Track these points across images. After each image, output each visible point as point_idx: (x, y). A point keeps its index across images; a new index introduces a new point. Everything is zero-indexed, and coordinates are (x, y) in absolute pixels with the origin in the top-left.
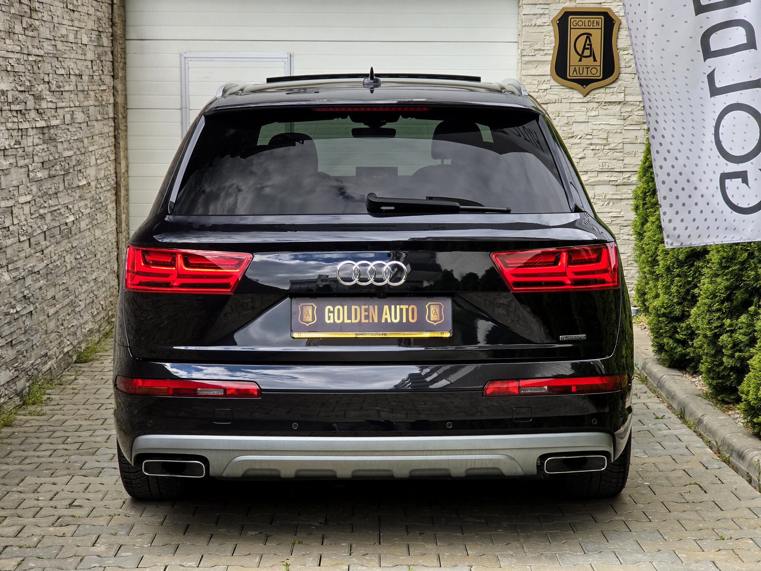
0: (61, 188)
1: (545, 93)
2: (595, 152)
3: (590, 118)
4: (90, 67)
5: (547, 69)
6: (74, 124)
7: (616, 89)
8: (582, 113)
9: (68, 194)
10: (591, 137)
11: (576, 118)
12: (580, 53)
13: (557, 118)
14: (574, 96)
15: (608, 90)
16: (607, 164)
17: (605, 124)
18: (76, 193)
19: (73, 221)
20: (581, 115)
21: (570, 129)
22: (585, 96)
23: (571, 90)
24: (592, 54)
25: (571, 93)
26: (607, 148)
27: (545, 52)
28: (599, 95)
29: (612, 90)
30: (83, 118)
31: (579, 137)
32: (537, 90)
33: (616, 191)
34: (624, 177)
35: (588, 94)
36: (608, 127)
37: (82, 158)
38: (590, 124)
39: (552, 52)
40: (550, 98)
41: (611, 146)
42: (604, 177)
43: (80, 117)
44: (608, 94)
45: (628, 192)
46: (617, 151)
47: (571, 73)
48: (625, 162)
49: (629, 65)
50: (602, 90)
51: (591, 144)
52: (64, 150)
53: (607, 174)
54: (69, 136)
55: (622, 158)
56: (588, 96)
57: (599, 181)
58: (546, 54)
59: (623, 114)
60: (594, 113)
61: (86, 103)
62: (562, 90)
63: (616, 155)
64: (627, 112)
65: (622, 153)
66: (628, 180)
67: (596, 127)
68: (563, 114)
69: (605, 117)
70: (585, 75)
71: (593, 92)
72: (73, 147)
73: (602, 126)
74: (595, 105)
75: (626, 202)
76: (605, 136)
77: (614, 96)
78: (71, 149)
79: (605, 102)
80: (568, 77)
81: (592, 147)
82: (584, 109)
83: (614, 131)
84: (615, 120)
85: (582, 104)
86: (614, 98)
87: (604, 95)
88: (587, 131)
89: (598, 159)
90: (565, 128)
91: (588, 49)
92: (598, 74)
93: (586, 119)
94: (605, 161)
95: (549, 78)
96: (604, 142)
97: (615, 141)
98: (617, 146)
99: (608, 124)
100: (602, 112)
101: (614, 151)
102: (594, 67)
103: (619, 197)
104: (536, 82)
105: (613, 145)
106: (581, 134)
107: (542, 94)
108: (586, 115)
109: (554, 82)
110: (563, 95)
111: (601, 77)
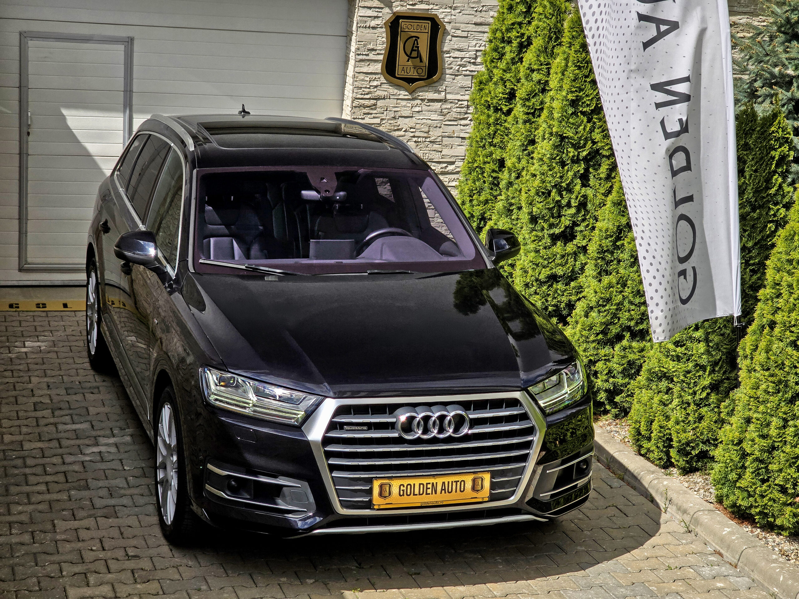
1: (376, 89)
2: (417, 144)
5: (378, 67)
7: (438, 88)
11: (402, 113)
12: (409, 54)
13: (385, 112)
14: (401, 93)
15: (431, 89)
16: (427, 154)
17: (427, 119)
20: (406, 110)
21: (396, 123)
22: (410, 94)
23: (398, 88)
24: (419, 56)
25: (398, 91)
26: (428, 140)
28: (424, 93)
29: (434, 89)
31: (403, 130)
32: (368, 86)
34: (441, 167)
36: (429, 122)
38: (414, 118)
40: (379, 94)
44: (431, 93)
47: (399, 72)
48: (443, 153)
49: (450, 66)
50: (426, 89)
51: (414, 137)
55: (441, 151)
56: (414, 93)
59: (443, 111)
60: (417, 109)
62: (390, 87)
64: (446, 108)
66: (445, 169)
67: (419, 121)
68: (391, 109)
69: (427, 113)
70: (412, 74)
71: (418, 90)
73: (424, 121)
74: (419, 102)
76: (426, 129)
77: (436, 94)
79: (428, 99)
80: (397, 76)
82: (410, 105)
83: (435, 125)
84: (436, 115)
85: (407, 100)
87: (427, 93)
88: (411, 125)
90: (392, 122)
91: (415, 50)
92: (423, 74)
93: (410, 114)
94: (425, 152)
95: (380, 75)
96: (426, 135)
99: (430, 119)
100: (425, 108)
101: (434, 143)
104: (368, 79)
105: (433, 138)
106: (405, 127)
107: (372, 90)
108: (410, 110)
109: (383, 79)
110: (391, 92)
111: (426, 77)
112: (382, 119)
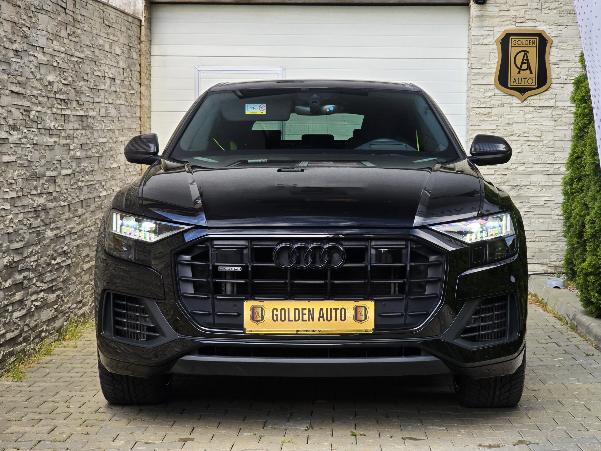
0: (96, 167)
1: (490, 99)
2: (530, 147)
3: (527, 119)
4: (122, 73)
5: (492, 79)
6: (107, 117)
7: (548, 96)
8: (521, 116)
9: (102, 173)
10: (527, 135)
11: (515, 119)
12: (519, 66)
13: (500, 119)
14: (514, 101)
15: (541, 97)
16: (541, 157)
17: (539, 125)
18: (109, 173)
19: (106, 195)
20: (519, 117)
21: (511, 129)
22: (522, 102)
23: (511, 97)
24: (529, 68)
25: (511, 100)
26: (541, 144)
27: (491, 66)
28: (534, 101)
29: (545, 97)
30: (115, 114)
31: (518, 135)
32: (484, 97)
33: (548, 179)
34: (555, 167)
35: (525, 100)
36: (541, 127)
37: (114, 146)
38: (527, 124)
39: (496, 66)
40: (494, 103)
41: (544, 143)
42: (539, 168)
43: (113, 112)
44: (541, 100)
45: (559, 180)
46: (549, 146)
47: (511, 83)
48: (556, 156)
49: (559, 76)
50: (537, 97)
51: (528, 141)
52: (100, 137)
53: (540, 166)
54: (104, 127)
55: (553, 153)
56: (525, 102)
57: (534, 171)
58: (491, 68)
59: (554, 117)
60: (530, 116)
61: (118, 102)
62: (504, 97)
63: (548, 150)
64: (557, 115)
65: (553, 149)
66: (558, 170)
67: (532, 127)
68: (505, 116)
69: (539, 119)
70: (523, 85)
71: (529, 98)
72: (106, 135)
73: (537, 126)
74: (531, 109)
75: (556, 188)
76: (539, 134)
77: (546, 102)
78: (105, 137)
79: (540, 107)
80: (509, 86)
81: (528, 143)
82: (522, 112)
83: (547, 130)
84: (548, 121)
85: (520, 109)
86: (546, 104)
87: (538, 101)
88: (525, 130)
89: (533, 153)
90: (507, 128)
91: (525, 63)
92: (534, 84)
93: (523, 120)
94: (539, 155)
95: (493, 86)
96: (539, 139)
97: (547, 139)
98: (549, 142)
99: (542, 125)
100: (536, 115)
101: (547, 146)
102: (530, 78)
103: (550, 184)
104: (482, 90)
105: (546, 142)
106: (519, 132)
107: (487, 100)
108: (523, 117)
109: (497, 90)
110: (505, 101)
111: (536, 86)
112: (496, 126)
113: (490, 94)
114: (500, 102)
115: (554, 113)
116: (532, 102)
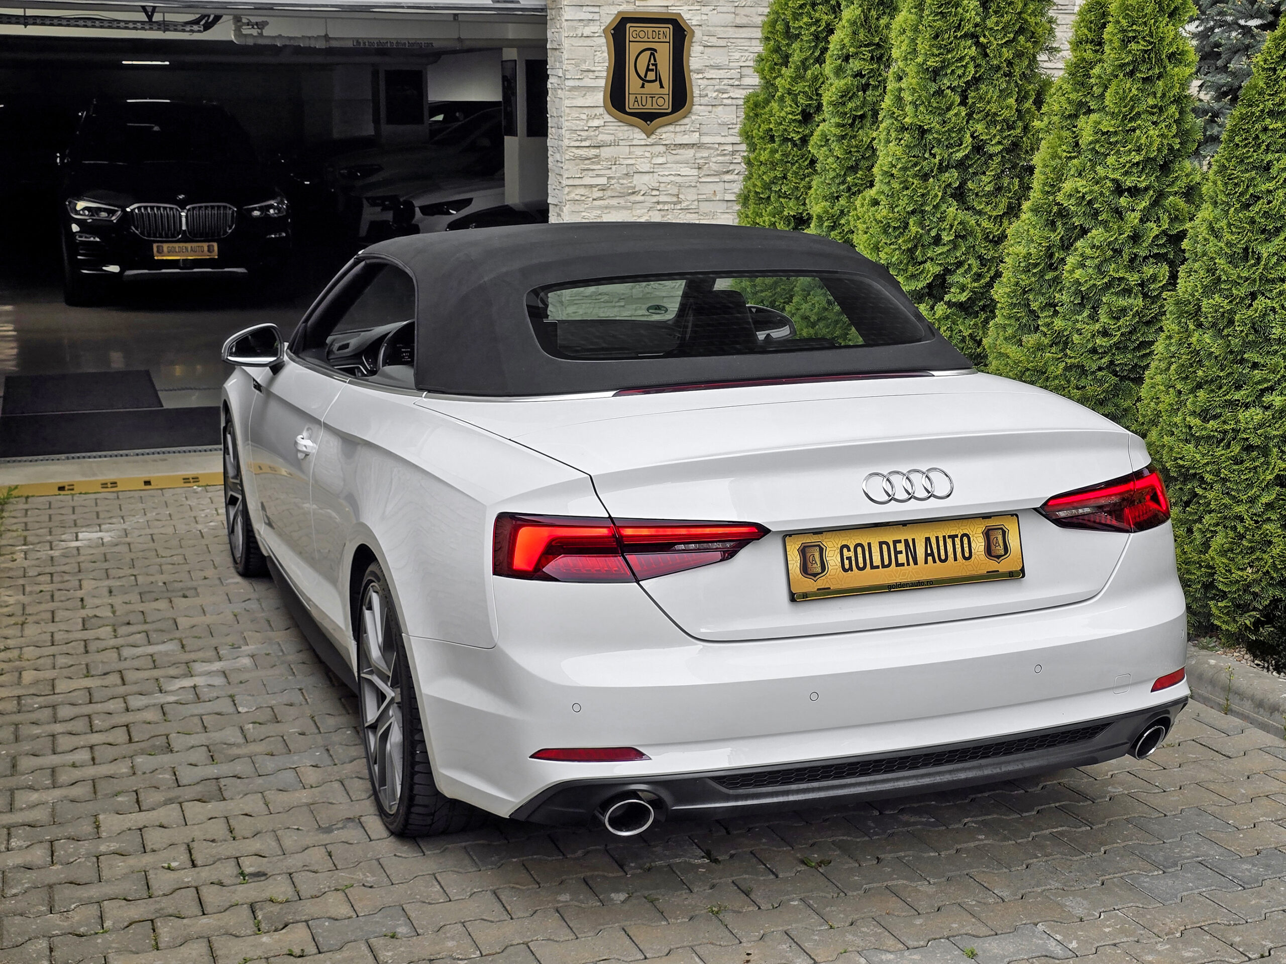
1: (597, 132)
3: (656, 166)
5: (599, 98)
8: (646, 160)
10: (657, 192)
11: (637, 167)
12: (642, 75)
13: (614, 167)
14: (635, 136)
15: (678, 129)
17: (675, 175)
20: (644, 162)
21: (631, 183)
23: (630, 128)
24: (658, 78)
25: (630, 132)
26: (678, 207)
27: (597, 74)
28: (667, 134)
29: (683, 128)
31: (642, 193)
32: (586, 128)
36: (679, 179)
39: (605, 74)
41: (684, 205)
46: (690, 210)
47: (631, 104)
49: (704, 93)
50: (670, 128)
51: (658, 203)
58: (597, 78)
59: (698, 161)
60: (660, 160)
62: (619, 128)
63: (689, 216)
64: (702, 158)
65: (696, 214)
67: (664, 179)
69: (674, 166)
70: (649, 107)
73: (672, 178)
74: (662, 149)
76: (675, 191)
79: (675, 145)
80: (627, 110)
81: (659, 207)
82: (647, 154)
83: (687, 185)
84: (688, 169)
86: (686, 139)
87: (673, 135)
88: (653, 184)
90: (625, 181)
91: (652, 70)
92: (666, 106)
93: (650, 168)
96: (675, 199)
97: (687, 198)
98: (691, 204)
99: (679, 175)
100: (671, 158)
102: (661, 96)
104: (584, 117)
105: (686, 203)
106: (644, 189)
107: (593, 133)
108: (650, 162)
109: (608, 116)
110: (620, 135)
111: (669, 110)
112: (609, 178)
113: (596, 123)
114: (612, 138)
115: (698, 155)
116: (664, 136)
